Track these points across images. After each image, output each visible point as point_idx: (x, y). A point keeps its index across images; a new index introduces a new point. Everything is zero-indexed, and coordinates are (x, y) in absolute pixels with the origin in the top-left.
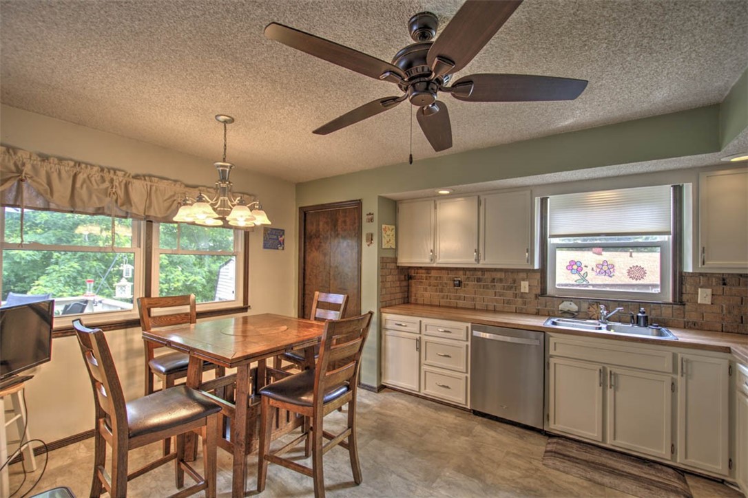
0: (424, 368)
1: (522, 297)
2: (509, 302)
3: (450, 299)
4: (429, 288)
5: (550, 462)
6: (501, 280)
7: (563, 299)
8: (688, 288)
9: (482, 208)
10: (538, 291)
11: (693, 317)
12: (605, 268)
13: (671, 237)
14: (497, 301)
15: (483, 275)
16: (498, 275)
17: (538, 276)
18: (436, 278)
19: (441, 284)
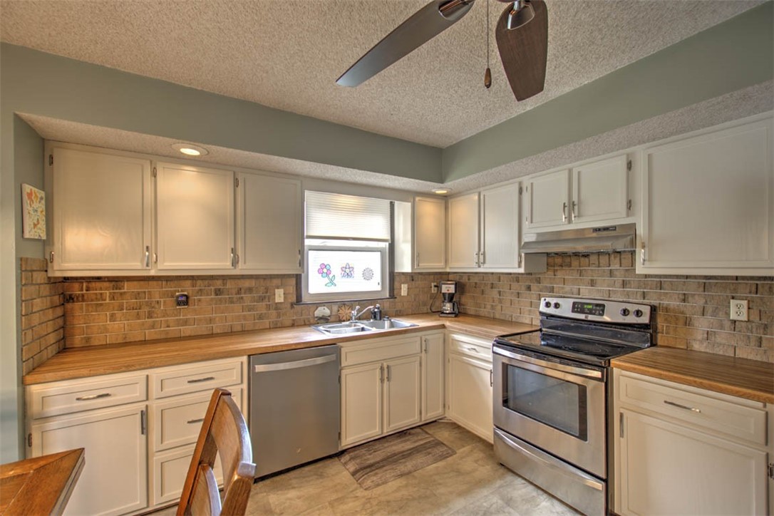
1: (277, 308)
2: (261, 317)
3: (168, 326)
4: (118, 313)
6: (250, 290)
7: (317, 305)
8: (396, 284)
10: (294, 299)
11: (399, 307)
12: (348, 271)
13: (387, 244)
14: (245, 318)
15: (224, 284)
16: (247, 284)
17: (293, 281)
18: (137, 295)
19: (149, 304)
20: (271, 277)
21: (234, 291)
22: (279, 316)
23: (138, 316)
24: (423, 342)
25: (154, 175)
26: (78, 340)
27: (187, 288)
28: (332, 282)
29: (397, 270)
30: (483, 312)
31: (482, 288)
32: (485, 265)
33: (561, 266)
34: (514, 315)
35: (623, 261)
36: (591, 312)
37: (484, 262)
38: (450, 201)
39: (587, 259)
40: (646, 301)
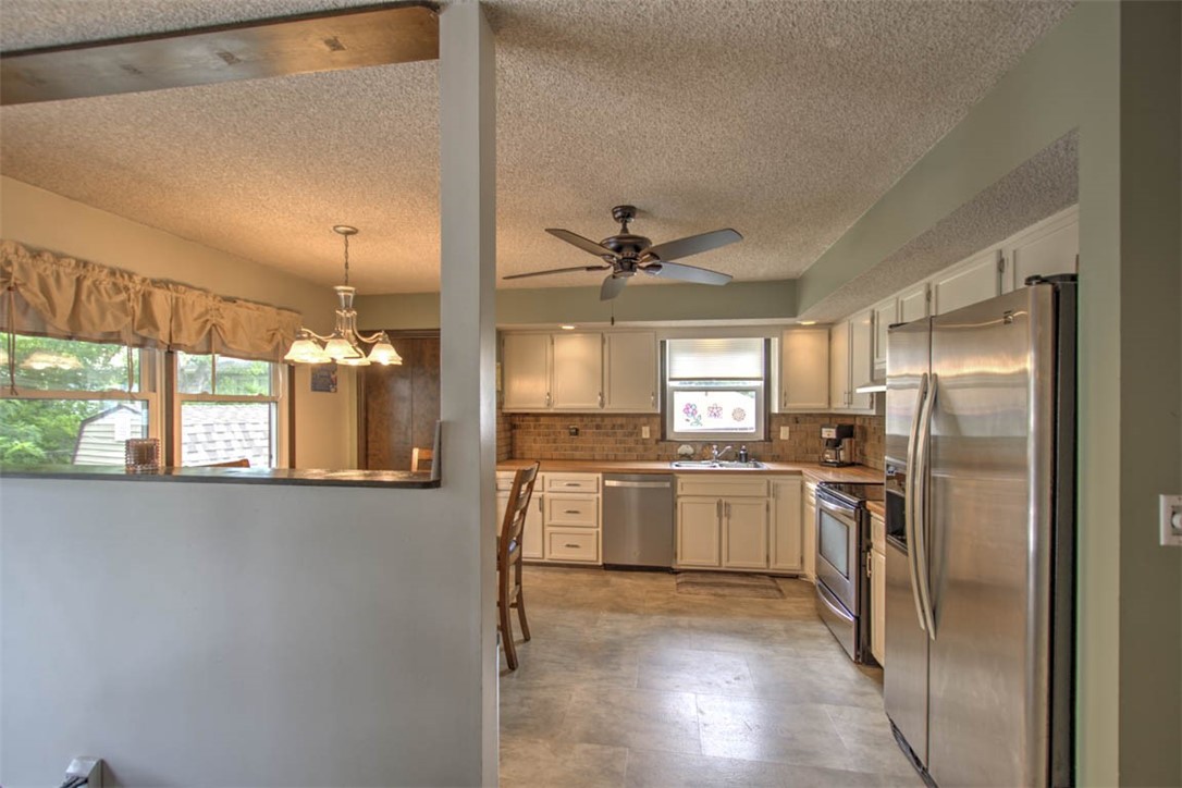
0: (548, 529)
1: (643, 443)
2: (630, 450)
3: (565, 450)
4: (538, 438)
5: (683, 590)
6: (622, 426)
7: (681, 443)
8: (774, 427)
9: (606, 346)
10: (659, 436)
11: (777, 451)
12: (715, 411)
13: (762, 382)
14: (618, 449)
15: (603, 421)
16: (619, 421)
17: (659, 420)
18: (548, 427)
19: (554, 433)
20: (639, 415)
21: (610, 427)
22: (645, 450)
23: (548, 442)
25: (553, 343)
26: (518, 455)
27: (577, 423)
28: (697, 422)
29: (773, 411)
32: (854, 407)
37: (854, 403)
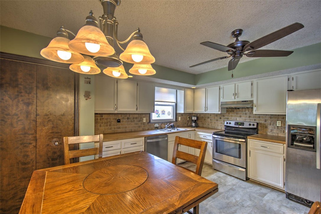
1: (144, 124)
2: (139, 127)
3: (115, 129)
6: (136, 118)
7: (155, 123)
10: (148, 121)
11: (178, 124)
12: (163, 112)
13: (175, 104)
14: (135, 127)
15: (130, 116)
16: (136, 116)
17: (148, 115)
19: (110, 122)
20: (142, 114)
21: (132, 118)
22: (144, 127)
23: (107, 126)
24: (189, 135)
27: (120, 117)
28: (159, 116)
29: (178, 112)
30: (205, 126)
31: (205, 118)
32: (208, 111)
33: (231, 111)
34: (216, 127)
35: (249, 110)
36: (240, 125)
37: (207, 110)
38: (195, 90)
39: (239, 110)
40: (255, 122)
